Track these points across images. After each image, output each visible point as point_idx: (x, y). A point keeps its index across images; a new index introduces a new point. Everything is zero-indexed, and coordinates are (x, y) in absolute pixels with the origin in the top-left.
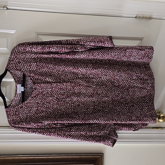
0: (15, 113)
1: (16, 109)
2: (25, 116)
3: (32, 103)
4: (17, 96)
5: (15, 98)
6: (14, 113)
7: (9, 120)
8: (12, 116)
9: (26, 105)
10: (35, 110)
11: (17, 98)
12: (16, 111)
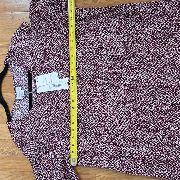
0: (21, 128)
1: (21, 122)
2: (34, 132)
3: (40, 112)
4: (18, 103)
5: (14, 107)
6: (19, 128)
7: (14, 138)
8: (17, 131)
9: (32, 116)
10: (45, 122)
11: (18, 105)
12: (22, 125)
